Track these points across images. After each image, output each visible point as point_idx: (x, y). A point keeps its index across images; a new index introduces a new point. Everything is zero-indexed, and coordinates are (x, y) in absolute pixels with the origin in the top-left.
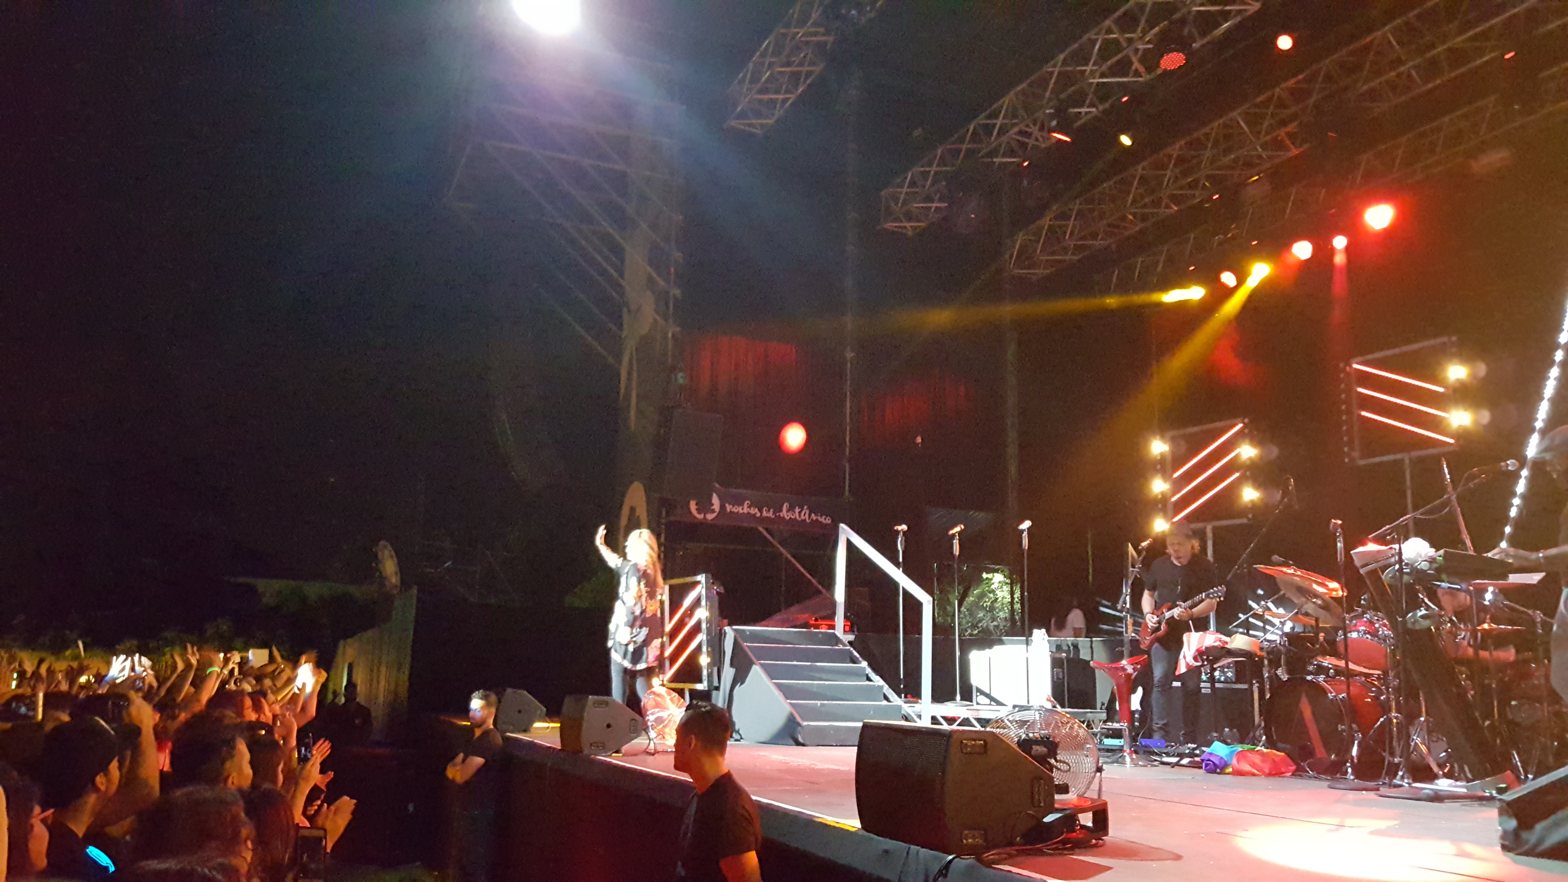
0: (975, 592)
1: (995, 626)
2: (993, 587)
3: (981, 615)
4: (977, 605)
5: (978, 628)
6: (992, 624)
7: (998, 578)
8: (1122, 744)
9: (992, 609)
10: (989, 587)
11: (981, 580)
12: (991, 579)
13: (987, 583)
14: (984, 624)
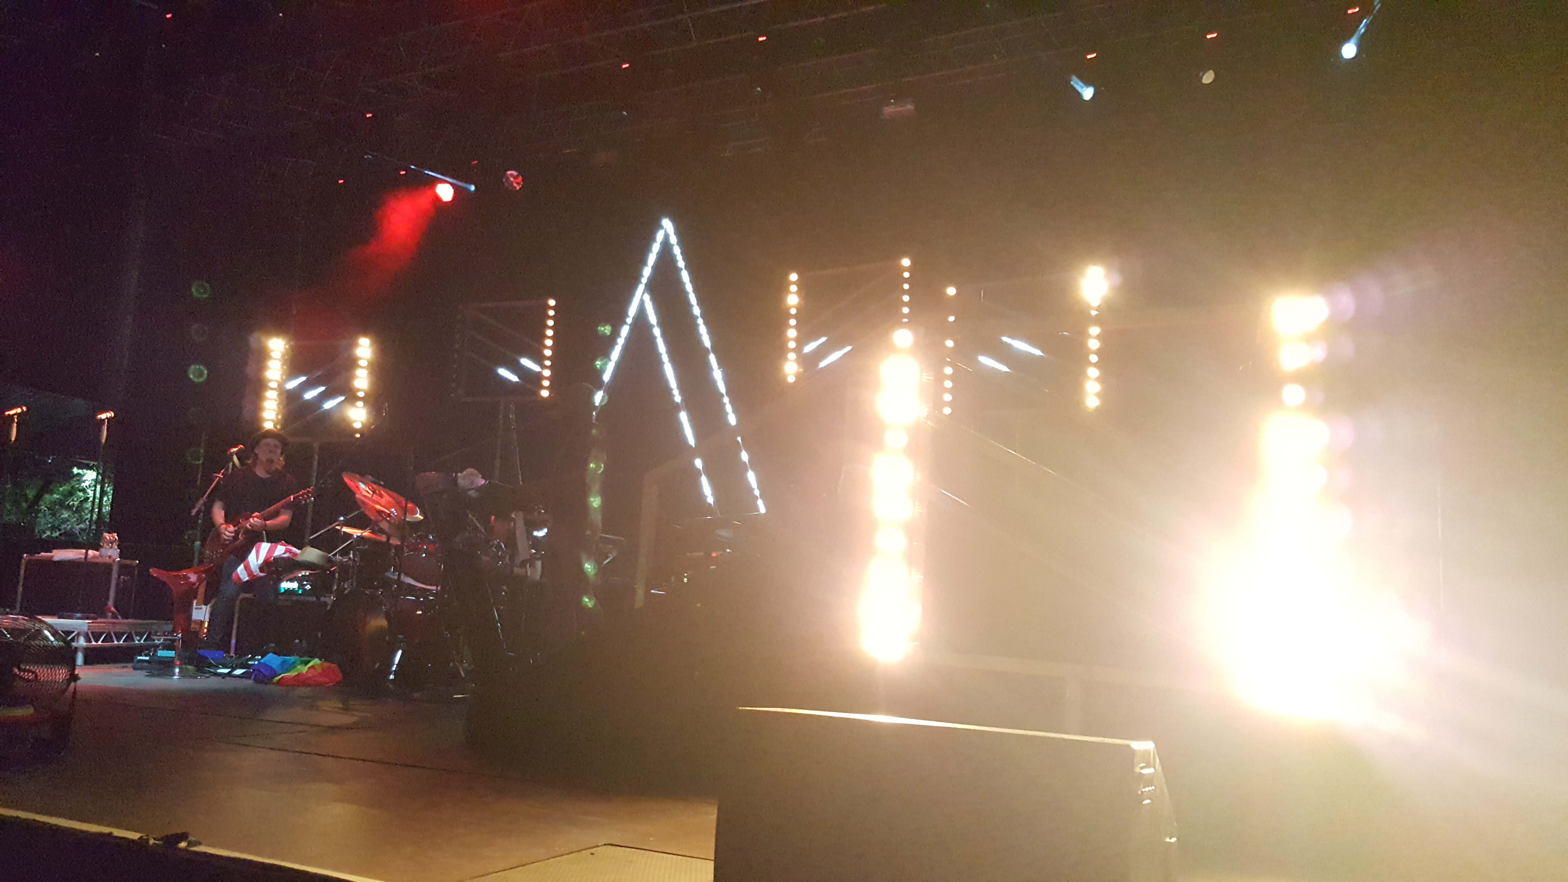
0: (61, 489)
1: (81, 529)
2: (83, 485)
3: (66, 515)
4: (62, 504)
5: (59, 530)
6: (78, 526)
7: (90, 476)
8: (174, 655)
9: (79, 509)
10: (80, 484)
11: (71, 476)
12: (83, 475)
13: (78, 480)
14: (67, 526)
